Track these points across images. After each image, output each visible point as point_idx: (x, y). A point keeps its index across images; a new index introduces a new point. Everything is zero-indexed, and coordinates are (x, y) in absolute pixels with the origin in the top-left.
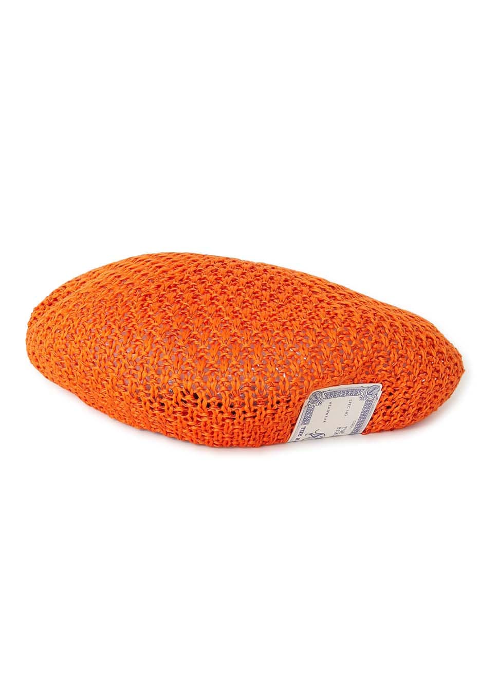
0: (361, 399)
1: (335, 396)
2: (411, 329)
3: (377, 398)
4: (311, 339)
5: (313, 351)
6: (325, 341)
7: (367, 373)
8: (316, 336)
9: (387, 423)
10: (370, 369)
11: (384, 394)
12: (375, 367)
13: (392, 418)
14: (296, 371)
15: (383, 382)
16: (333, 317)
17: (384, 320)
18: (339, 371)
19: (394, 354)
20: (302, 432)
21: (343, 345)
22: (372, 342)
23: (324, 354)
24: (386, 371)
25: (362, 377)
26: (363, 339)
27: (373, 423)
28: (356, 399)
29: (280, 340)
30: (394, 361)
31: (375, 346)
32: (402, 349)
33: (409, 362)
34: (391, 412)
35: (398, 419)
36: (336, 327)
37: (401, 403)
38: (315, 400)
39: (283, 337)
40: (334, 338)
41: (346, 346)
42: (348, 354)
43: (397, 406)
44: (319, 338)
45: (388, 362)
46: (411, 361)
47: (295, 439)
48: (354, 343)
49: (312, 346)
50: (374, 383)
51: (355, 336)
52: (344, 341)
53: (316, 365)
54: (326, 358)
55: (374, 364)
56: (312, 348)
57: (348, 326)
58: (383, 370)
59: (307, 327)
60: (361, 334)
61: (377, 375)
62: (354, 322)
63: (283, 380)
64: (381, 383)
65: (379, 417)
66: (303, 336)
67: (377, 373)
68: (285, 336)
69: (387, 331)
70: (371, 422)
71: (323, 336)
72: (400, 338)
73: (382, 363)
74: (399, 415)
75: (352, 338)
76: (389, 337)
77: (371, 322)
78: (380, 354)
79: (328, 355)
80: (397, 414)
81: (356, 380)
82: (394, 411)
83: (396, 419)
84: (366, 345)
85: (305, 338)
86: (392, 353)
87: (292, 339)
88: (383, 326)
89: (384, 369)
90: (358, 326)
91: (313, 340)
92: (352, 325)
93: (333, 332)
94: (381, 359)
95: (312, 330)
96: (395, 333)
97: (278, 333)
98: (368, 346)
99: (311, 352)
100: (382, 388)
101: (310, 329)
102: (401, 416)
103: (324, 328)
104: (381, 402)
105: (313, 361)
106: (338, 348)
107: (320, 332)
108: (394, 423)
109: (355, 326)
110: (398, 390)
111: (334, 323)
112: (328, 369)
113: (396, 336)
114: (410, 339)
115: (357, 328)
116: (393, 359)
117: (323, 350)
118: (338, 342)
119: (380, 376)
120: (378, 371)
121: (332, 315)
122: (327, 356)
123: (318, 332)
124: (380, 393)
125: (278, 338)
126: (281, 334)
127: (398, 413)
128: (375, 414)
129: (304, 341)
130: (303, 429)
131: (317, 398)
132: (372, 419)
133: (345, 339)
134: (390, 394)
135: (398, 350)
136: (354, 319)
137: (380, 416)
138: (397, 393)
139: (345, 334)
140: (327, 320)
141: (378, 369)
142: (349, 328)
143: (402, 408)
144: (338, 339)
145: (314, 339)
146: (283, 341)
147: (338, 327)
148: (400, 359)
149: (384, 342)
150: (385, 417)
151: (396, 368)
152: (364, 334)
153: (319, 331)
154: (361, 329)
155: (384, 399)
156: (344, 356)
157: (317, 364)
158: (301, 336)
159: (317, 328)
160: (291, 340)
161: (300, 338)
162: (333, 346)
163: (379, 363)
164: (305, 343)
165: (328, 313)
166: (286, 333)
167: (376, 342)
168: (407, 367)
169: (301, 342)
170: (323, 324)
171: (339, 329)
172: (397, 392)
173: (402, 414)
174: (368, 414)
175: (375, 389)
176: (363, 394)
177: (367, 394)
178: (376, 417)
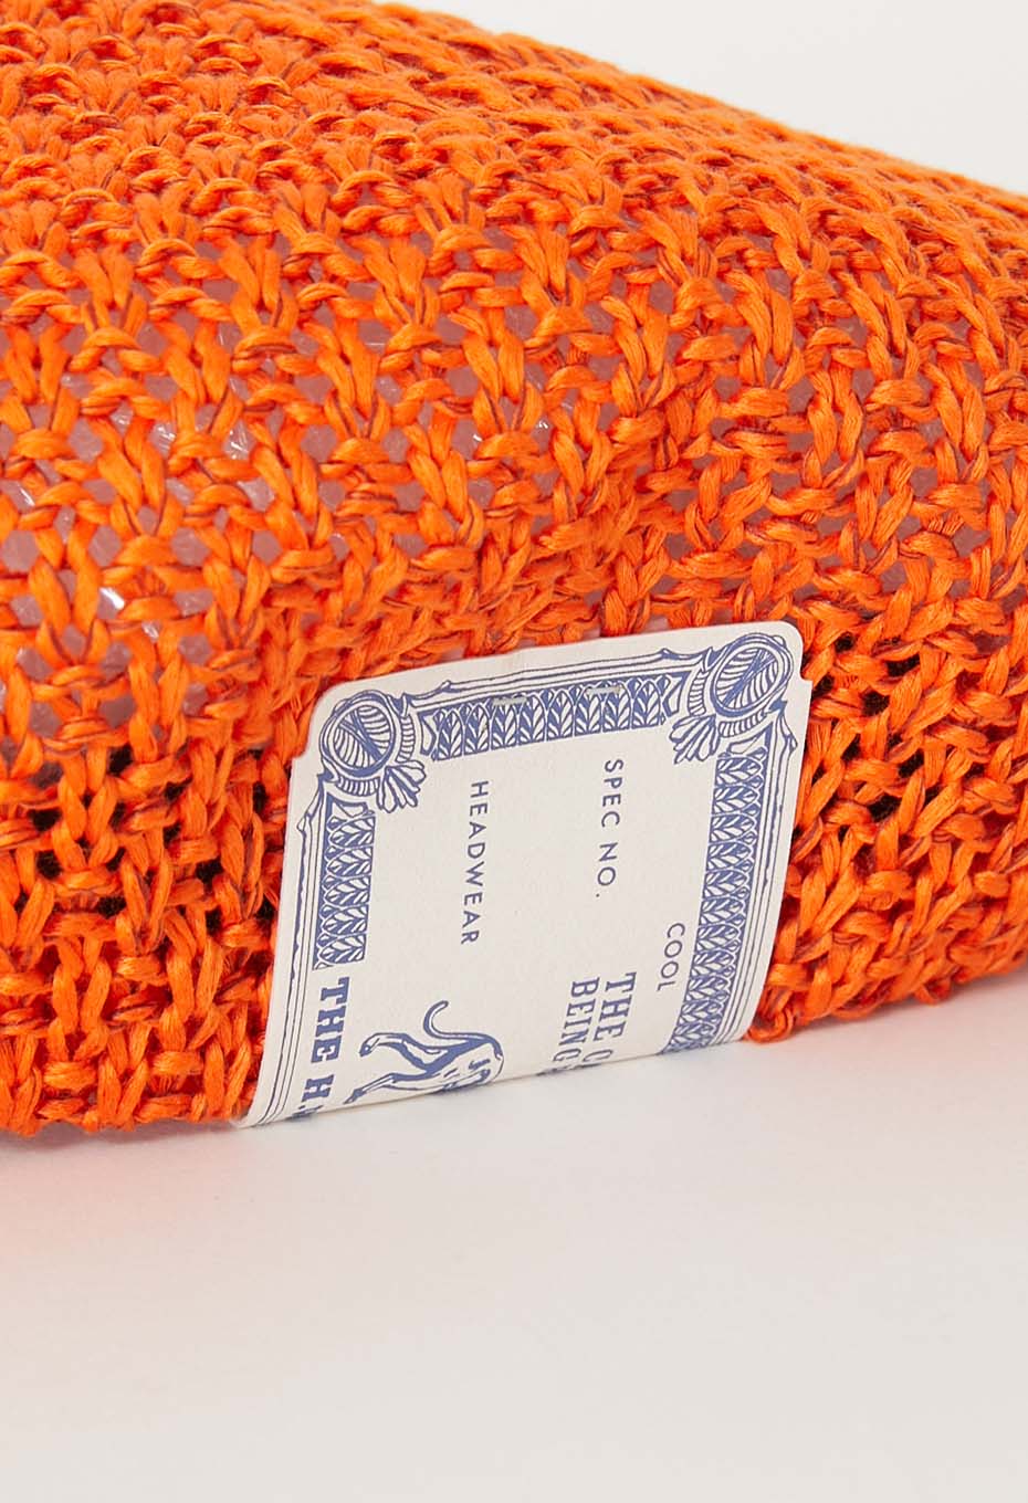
0: (684, 749)
1: (498, 739)
2: (972, 260)
3: (789, 738)
4: (255, 297)
5: (258, 371)
6: (350, 313)
7: (678, 549)
8: (291, 280)
9: (899, 926)
10: (691, 516)
11: (828, 708)
12: (722, 502)
13: (924, 887)
14: (145, 501)
15: (797, 612)
16: (423, 173)
17: (780, 196)
18: (447, 507)
19: (836, 408)
20: (331, 1022)
21: (471, 334)
22: (678, 320)
23: (335, 394)
24: (796, 519)
25: (650, 579)
26: (614, 305)
27: (806, 939)
28: (646, 748)
29: (43, 308)
30: (840, 456)
31: (697, 349)
32: (899, 375)
33: (947, 458)
34: (905, 840)
35: (963, 890)
36: (429, 227)
37: (958, 767)
38: (364, 761)
39: (63, 290)
40: (410, 289)
41: (492, 344)
42: (505, 393)
43: (932, 793)
44: (308, 293)
45: (797, 458)
46: (967, 456)
47: (299, 1089)
48: (547, 324)
49: (251, 338)
50: (740, 619)
51: (559, 281)
52: (484, 310)
53: (285, 464)
54: (351, 415)
55: (709, 481)
56: (257, 354)
57: (515, 220)
58: (777, 518)
59: (238, 227)
60: (600, 266)
61: (745, 555)
62: (557, 194)
63: (54, 560)
64: (788, 618)
65: (830, 890)
66: (200, 282)
67: (736, 536)
68: (80, 285)
69: (789, 259)
70: (792, 931)
71: (333, 279)
72: (884, 312)
73: (758, 471)
74: (964, 859)
75: (533, 292)
76: (801, 295)
77: (682, 202)
78: (742, 408)
79: (366, 399)
80: (945, 849)
81: (613, 608)
82: (924, 829)
83: (943, 891)
84: (631, 346)
85: (211, 295)
86: (825, 403)
87: (121, 300)
88: (763, 231)
89: (781, 506)
90: (583, 217)
91: (261, 306)
92: (544, 209)
93: (406, 252)
94: (750, 441)
95: (260, 241)
96: (848, 278)
97: (31, 265)
98: (646, 345)
99: (244, 375)
100: (808, 657)
101: (254, 234)
102: (981, 862)
103: (347, 233)
104: (821, 771)
105: (267, 441)
106: (430, 355)
107: (321, 256)
108: (939, 917)
109: (564, 219)
110: (913, 662)
111: (419, 198)
112: (366, 486)
113: (856, 293)
114: (960, 315)
115: (576, 226)
116: (831, 444)
117: (329, 366)
118: (430, 315)
119: (763, 562)
120: (746, 524)
121: (416, 162)
122: (358, 409)
123: (305, 255)
124: (800, 692)
125: (29, 296)
126: (50, 268)
127: (956, 843)
128: (802, 867)
129: (205, 306)
130: (331, 1004)
131: (371, 749)
132: (790, 908)
133: (486, 296)
134: (873, 703)
135: (863, 380)
136: (558, 178)
137: (837, 876)
138: (910, 684)
139: (486, 271)
140: (373, 184)
141: (743, 513)
142: (522, 231)
143: (970, 802)
144: (432, 300)
145: (271, 298)
146: (65, 310)
147: (439, 227)
148: (890, 441)
149: (758, 324)
150: (878, 881)
151: (864, 497)
152: (619, 271)
153: (307, 248)
154: (605, 232)
155: (839, 749)
156: (481, 407)
157: (288, 453)
158: (189, 281)
159: (300, 229)
160: (112, 306)
161: (178, 293)
162: (403, 338)
163: (744, 469)
164: (214, 326)
165: (396, 148)
166: (87, 264)
167: (705, 325)
168: (945, 496)
169: (181, 315)
170: (342, 210)
171: (447, 238)
172: (906, 681)
173: (984, 848)
174: (762, 852)
175: (757, 665)
176: (684, 712)
177: (711, 710)
178: (811, 891)
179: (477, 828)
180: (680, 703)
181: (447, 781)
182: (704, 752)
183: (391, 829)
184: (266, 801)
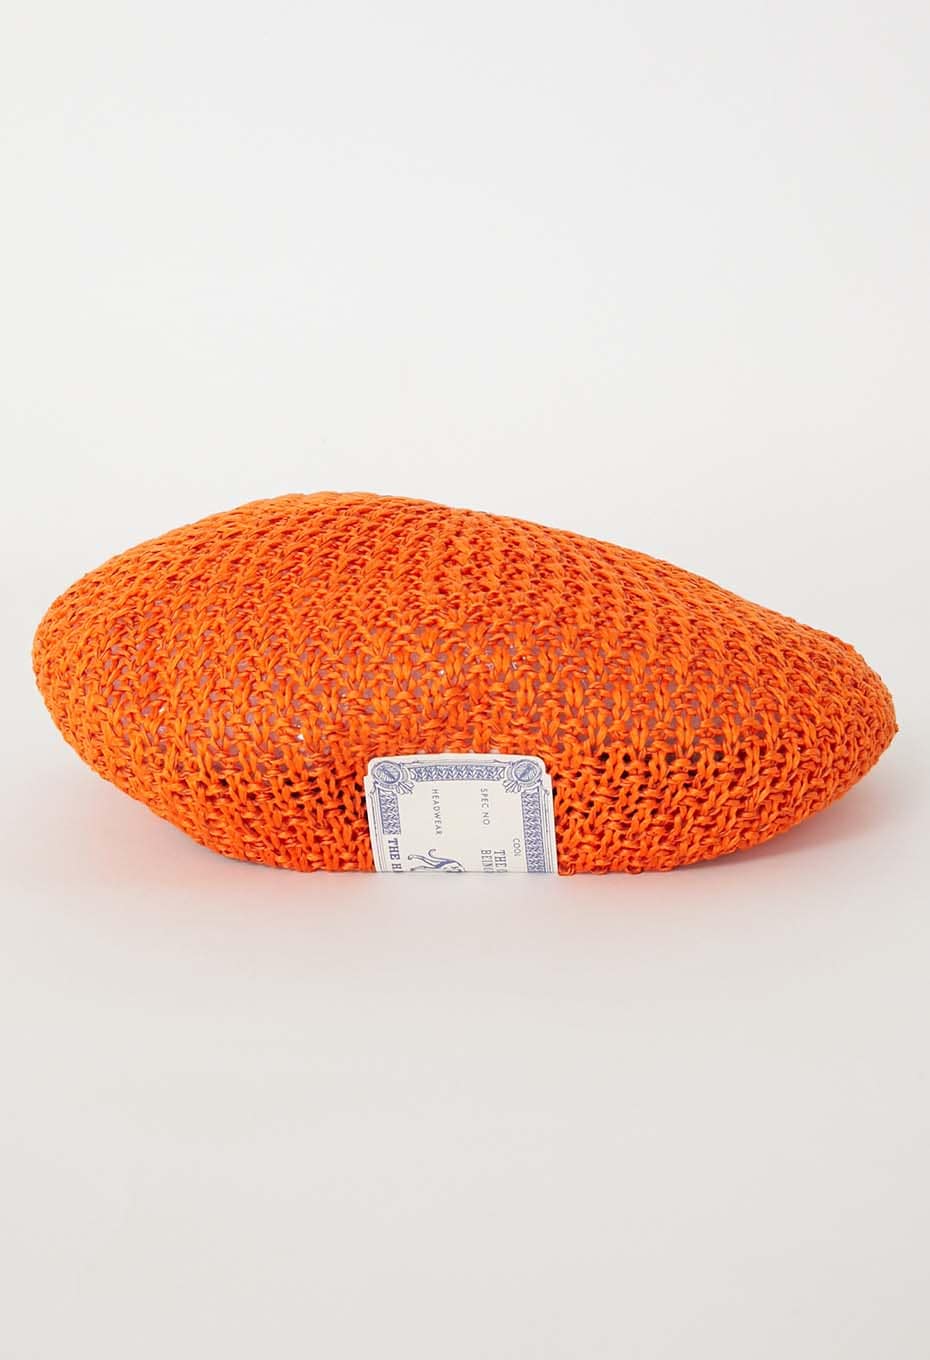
0: (509, 789)
3: (546, 790)
20: (394, 850)
28: (495, 787)
38: (389, 780)
47: (390, 866)
104: (562, 801)
130: (393, 845)
131: (391, 776)
132: (559, 839)
174: (543, 825)
175: (529, 768)
176: (506, 779)
177: (516, 779)
178: (566, 834)
179: (436, 803)
180: (504, 775)
181: (424, 788)
182: (516, 790)
183: (403, 800)
184: (360, 788)
